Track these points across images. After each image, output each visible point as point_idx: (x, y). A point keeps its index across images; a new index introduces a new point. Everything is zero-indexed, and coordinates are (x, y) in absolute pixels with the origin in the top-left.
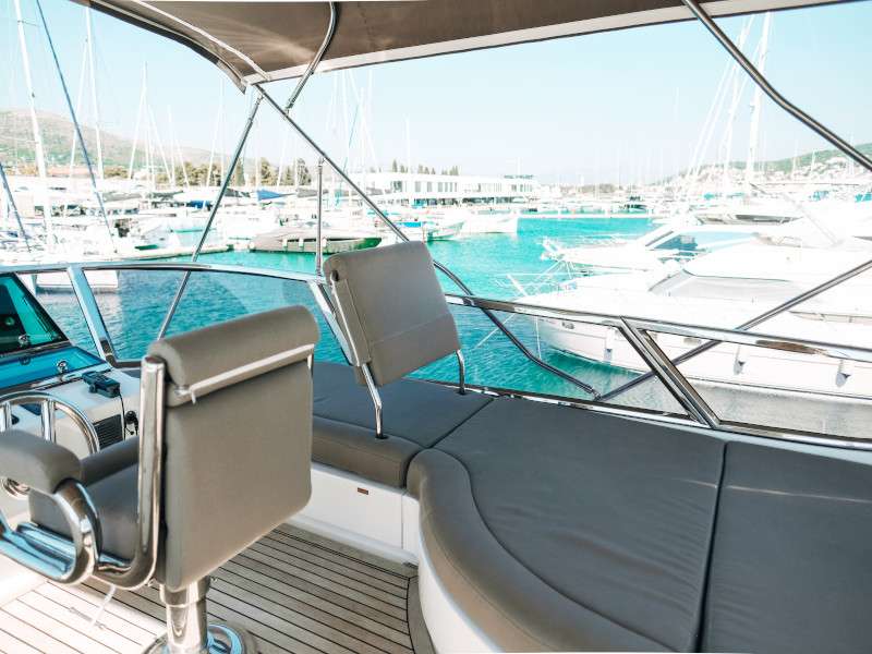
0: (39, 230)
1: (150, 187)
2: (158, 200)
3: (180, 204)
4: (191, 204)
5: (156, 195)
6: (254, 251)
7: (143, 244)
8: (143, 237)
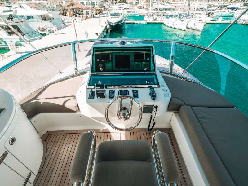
0: (192, 14)
1: (222, 3)
2: (223, 7)
3: (228, 8)
4: (231, 9)
5: (222, 6)
6: (244, 24)
7: (212, 19)
8: (213, 18)
